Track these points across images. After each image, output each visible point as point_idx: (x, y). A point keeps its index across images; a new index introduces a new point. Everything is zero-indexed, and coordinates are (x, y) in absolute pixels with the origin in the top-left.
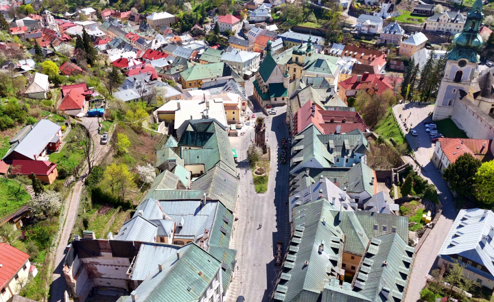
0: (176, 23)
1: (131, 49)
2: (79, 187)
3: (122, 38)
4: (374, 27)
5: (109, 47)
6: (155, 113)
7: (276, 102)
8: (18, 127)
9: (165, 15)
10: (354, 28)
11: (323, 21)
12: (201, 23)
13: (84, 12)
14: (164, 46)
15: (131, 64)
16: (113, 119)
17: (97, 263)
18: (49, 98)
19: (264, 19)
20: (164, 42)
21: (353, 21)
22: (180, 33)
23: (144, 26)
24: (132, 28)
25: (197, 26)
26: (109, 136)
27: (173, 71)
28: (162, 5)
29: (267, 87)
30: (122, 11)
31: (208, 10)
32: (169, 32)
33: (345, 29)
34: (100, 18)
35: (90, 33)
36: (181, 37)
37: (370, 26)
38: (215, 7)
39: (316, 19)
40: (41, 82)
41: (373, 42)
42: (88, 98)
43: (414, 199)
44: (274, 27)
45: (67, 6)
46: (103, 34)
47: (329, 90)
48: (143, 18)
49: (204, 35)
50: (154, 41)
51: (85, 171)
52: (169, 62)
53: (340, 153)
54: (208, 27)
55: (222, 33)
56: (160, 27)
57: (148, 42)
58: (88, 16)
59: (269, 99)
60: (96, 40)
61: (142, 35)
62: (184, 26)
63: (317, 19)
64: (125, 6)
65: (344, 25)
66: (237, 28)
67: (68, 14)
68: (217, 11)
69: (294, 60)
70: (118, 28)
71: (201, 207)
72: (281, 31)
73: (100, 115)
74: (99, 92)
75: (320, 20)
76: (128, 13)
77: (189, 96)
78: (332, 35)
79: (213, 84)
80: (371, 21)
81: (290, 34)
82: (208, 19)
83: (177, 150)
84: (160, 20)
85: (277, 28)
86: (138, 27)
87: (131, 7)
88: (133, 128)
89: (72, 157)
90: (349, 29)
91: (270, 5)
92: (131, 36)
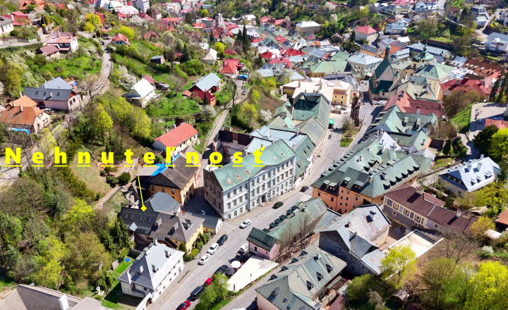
0: (321, 31)
1: (277, 47)
2: (226, 113)
3: (272, 38)
4: (502, 45)
5: (260, 45)
6: (281, 87)
7: (383, 97)
8: (197, 76)
9: (313, 24)
10: (483, 44)
11: (456, 37)
12: (342, 32)
13: (247, 18)
14: (304, 47)
15: (273, 57)
16: (252, 83)
17: (229, 147)
18: (216, 65)
19: (399, 32)
20: (305, 45)
21: (484, 38)
22: (321, 40)
23: (292, 31)
24: (283, 33)
25: (337, 35)
26: (248, 91)
27: (305, 66)
28: (312, 15)
29: (378, 83)
30: (277, 19)
31: (351, 22)
32: (312, 38)
33: (474, 45)
34: (258, 23)
35: (248, 33)
36: (321, 42)
37: (499, 44)
38: (357, 19)
39: (449, 35)
40: (213, 54)
41: (499, 59)
42: (239, 69)
43: (450, 157)
44: (406, 39)
45: (235, 12)
46: (258, 35)
47: (425, 87)
48: (293, 26)
49: (341, 42)
50: (297, 43)
51: (230, 106)
52: (304, 59)
53: (411, 127)
54: (347, 36)
55: (357, 41)
56: (305, 33)
57: (292, 44)
58: (249, 21)
59: (378, 93)
60: (252, 39)
61: (289, 38)
62: (326, 33)
63: (451, 35)
64: (281, 15)
65: (475, 41)
66: (371, 38)
67: (234, 19)
68: (358, 23)
69: (412, 66)
70: (271, 33)
71: (295, 136)
72: (412, 42)
73: (244, 79)
74: (247, 67)
75: (453, 36)
76: (282, 21)
77: (311, 81)
78: (460, 50)
79: (333, 77)
80: (501, 39)
81: (419, 46)
82: (350, 30)
83: (289, 108)
84: (307, 28)
85: (409, 40)
86: (287, 32)
87: (285, 16)
88: (264, 92)
89: (224, 97)
90: (477, 46)
91: (409, 20)
92: (279, 39)
